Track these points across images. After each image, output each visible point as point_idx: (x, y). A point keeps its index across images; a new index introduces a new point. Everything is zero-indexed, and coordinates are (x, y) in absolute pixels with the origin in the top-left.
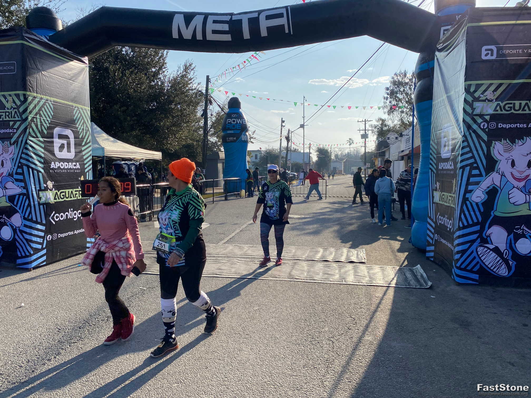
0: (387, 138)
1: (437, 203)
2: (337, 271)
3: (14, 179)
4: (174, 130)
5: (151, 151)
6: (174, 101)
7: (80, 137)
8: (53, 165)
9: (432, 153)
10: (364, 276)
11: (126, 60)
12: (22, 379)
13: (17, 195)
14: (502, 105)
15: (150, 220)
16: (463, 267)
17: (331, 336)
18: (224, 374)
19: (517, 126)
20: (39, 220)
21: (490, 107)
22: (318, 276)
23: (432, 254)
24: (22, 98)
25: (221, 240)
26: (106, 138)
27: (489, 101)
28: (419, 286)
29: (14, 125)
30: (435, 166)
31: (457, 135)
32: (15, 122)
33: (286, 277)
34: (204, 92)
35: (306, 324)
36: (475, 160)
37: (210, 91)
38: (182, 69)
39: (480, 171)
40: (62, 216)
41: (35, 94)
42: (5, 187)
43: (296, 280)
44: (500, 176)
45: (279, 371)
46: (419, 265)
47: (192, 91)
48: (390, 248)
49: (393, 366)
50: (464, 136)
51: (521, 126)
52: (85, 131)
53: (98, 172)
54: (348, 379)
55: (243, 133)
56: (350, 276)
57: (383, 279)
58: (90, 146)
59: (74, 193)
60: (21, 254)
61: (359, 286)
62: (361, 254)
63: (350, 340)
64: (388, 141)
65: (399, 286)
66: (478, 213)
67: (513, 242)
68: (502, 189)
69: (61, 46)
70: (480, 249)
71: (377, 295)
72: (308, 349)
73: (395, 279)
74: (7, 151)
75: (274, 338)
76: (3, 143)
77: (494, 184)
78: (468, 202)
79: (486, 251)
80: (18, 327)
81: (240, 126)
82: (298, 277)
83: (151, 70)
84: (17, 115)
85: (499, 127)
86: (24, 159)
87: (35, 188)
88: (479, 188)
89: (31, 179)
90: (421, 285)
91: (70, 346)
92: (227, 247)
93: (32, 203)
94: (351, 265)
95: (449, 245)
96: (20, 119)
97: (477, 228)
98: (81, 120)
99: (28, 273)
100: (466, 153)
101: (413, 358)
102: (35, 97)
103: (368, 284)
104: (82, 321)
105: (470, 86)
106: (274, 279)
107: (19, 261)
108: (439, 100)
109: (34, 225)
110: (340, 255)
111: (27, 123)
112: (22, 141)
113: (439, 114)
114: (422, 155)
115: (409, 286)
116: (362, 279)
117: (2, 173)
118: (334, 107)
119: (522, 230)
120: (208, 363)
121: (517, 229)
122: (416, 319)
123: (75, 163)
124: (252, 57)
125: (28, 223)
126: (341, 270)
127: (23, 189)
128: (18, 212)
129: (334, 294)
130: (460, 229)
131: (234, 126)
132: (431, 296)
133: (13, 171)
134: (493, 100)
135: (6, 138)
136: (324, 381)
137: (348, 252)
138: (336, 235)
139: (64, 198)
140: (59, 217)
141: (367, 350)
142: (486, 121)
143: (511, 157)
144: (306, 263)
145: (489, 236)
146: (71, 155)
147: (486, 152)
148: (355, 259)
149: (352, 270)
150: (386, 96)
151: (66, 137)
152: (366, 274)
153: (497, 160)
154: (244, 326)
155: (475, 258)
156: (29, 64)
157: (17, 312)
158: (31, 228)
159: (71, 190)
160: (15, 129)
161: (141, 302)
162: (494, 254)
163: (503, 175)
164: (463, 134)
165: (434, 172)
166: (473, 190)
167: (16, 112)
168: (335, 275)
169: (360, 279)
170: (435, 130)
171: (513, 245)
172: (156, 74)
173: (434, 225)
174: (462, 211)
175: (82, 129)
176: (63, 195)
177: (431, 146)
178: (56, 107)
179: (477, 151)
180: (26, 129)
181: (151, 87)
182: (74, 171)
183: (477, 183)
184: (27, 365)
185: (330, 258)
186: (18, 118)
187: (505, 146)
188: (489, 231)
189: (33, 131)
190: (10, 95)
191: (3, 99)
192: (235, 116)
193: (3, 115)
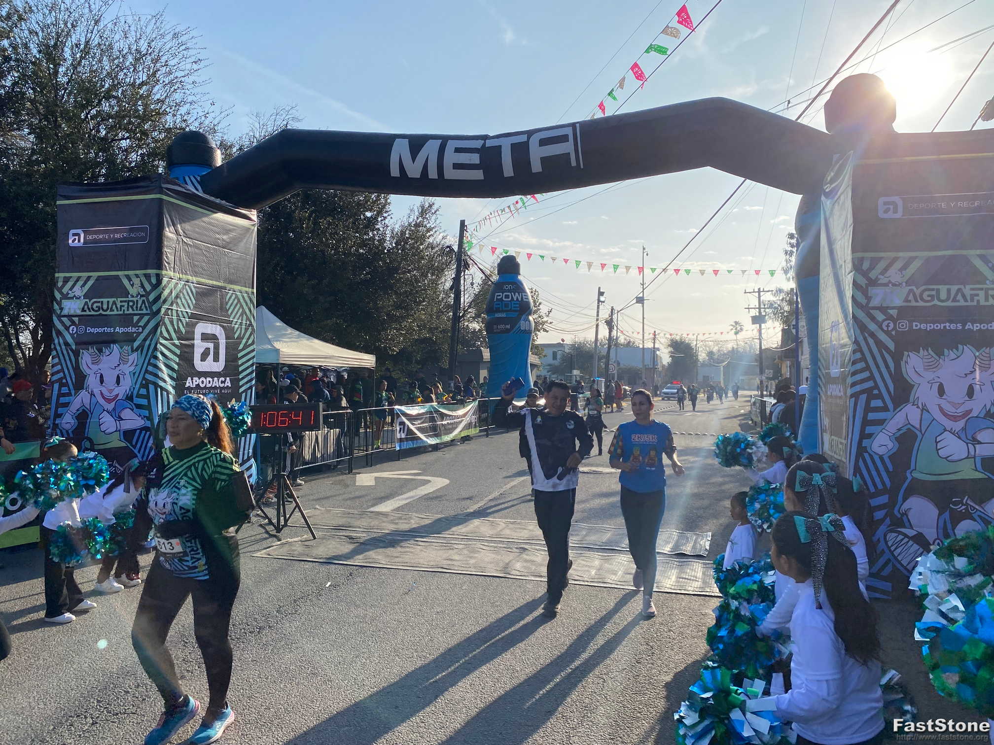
3: (135, 404)
5: (355, 353)
7: (236, 336)
8: (189, 383)
9: (821, 367)
10: (693, 580)
13: (137, 429)
14: (917, 291)
15: (350, 471)
19: (945, 327)
21: (897, 296)
24: (154, 281)
25: (463, 509)
27: (894, 285)
29: (139, 320)
30: (824, 390)
31: (846, 340)
32: (142, 316)
34: (456, 248)
36: (875, 382)
37: (465, 245)
38: (417, 213)
39: (884, 402)
41: (172, 274)
42: (120, 417)
44: (919, 411)
47: (432, 249)
50: (856, 342)
51: (953, 326)
52: (244, 327)
55: (524, 317)
56: (669, 578)
58: (253, 350)
62: (702, 541)
66: (884, 474)
67: (949, 526)
68: (923, 433)
69: (216, 197)
70: (891, 536)
74: (127, 360)
76: (121, 348)
77: (909, 424)
78: (866, 455)
79: (902, 540)
81: (518, 305)
82: (578, 577)
83: (364, 215)
84: (146, 307)
85: (914, 328)
86: (151, 373)
88: (883, 431)
89: (158, 401)
92: (471, 522)
96: (149, 312)
97: (883, 499)
98: (239, 309)
100: (862, 371)
102: (171, 278)
105: (862, 260)
110: (664, 543)
111: (158, 318)
112: (150, 345)
116: (690, 583)
117: (117, 395)
118: (687, 272)
119: (965, 505)
121: (955, 503)
123: (223, 379)
127: (145, 420)
128: (136, 456)
131: (506, 305)
133: (132, 393)
134: (901, 284)
135: (125, 341)
142: (890, 318)
143: (939, 380)
145: (905, 514)
146: (220, 366)
147: (893, 370)
148: (688, 549)
149: (677, 568)
151: (213, 338)
152: (699, 575)
153: (913, 383)
155: (883, 552)
160: (140, 326)
162: (916, 547)
163: (924, 409)
164: (854, 339)
166: (874, 434)
167: (143, 302)
169: (685, 584)
171: (950, 531)
172: (371, 223)
174: (857, 470)
175: (238, 323)
178: (200, 291)
179: (878, 367)
180: (156, 327)
181: (363, 244)
182: (221, 391)
183: (881, 422)
186: (147, 310)
187: (926, 361)
188: (906, 506)
189: (168, 331)
190: (137, 276)
191: (126, 282)
192: (509, 287)
193: (123, 306)
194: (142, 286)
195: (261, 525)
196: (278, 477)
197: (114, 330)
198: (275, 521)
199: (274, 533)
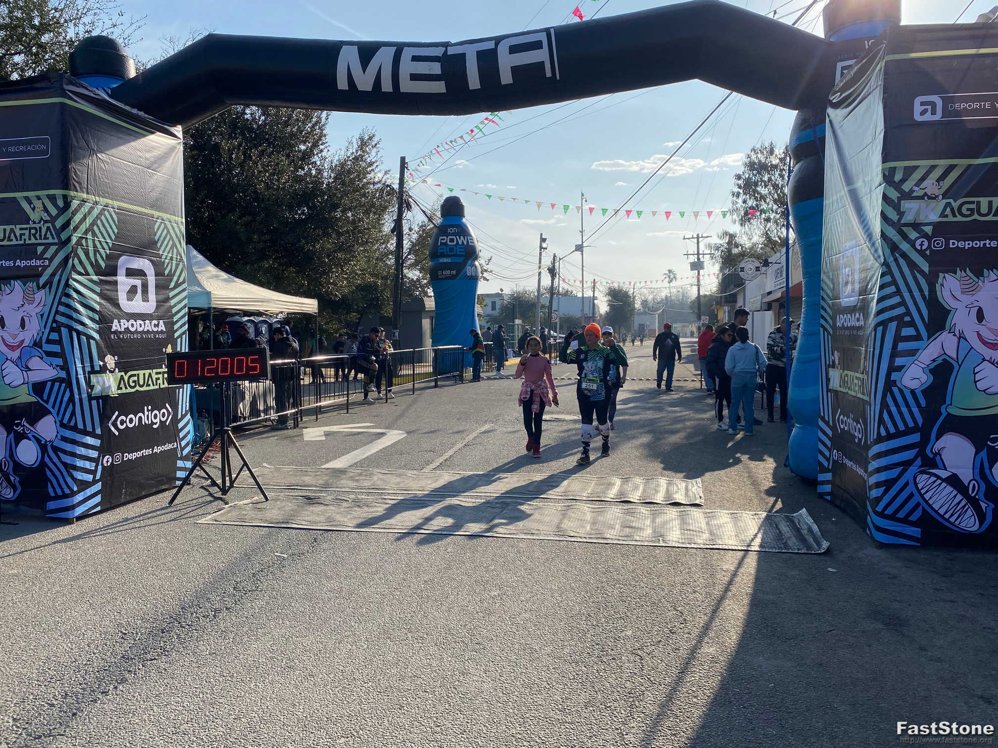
0: (739, 269)
1: (836, 392)
2: (648, 522)
3: (45, 352)
4: (341, 259)
5: (298, 298)
6: (341, 204)
7: (166, 272)
8: (115, 326)
9: (825, 297)
10: (699, 532)
11: (251, 130)
12: (54, 729)
13: (49, 381)
14: (955, 205)
15: (296, 426)
16: (889, 512)
17: (637, 645)
18: (435, 719)
19: (985, 244)
20: (89, 429)
21: (932, 210)
22: (612, 532)
23: (828, 488)
24: (60, 203)
25: (428, 463)
26: (214, 273)
27: (930, 198)
28: (805, 548)
29: (44, 251)
30: (830, 321)
31: (870, 263)
32: (47, 246)
33: (551, 533)
34: (396, 186)
35: (590, 624)
36: (907, 308)
37: (407, 186)
38: (356, 146)
39: (917, 330)
40: (131, 421)
41: (84, 195)
42: (27, 367)
43: (570, 539)
44: (956, 339)
45: (540, 714)
46: (804, 509)
47: (374, 185)
48: (749, 477)
49: (758, 704)
50: (885, 264)
51: (993, 244)
52: (174, 262)
53: (198, 338)
54: (670, 730)
55: (469, 262)
56: (673, 531)
57: (736, 535)
58: (184, 290)
59: (154, 376)
60: (55, 492)
61: (690, 550)
62: (693, 488)
63: (674, 654)
64: (741, 274)
65: (767, 550)
66: (915, 410)
67: (986, 465)
68: (960, 363)
69: (133, 107)
70: (922, 478)
71: (724, 568)
72: (595, 671)
73: (760, 536)
74: (33, 299)
75: (528, 651)
76: (25, 285)
77: (945, 354)
78: (895, 389)
79: (934, 482)
80: (47, 630)
81: (463, 250)
82: (574, 533)
83: (298, 147)
84: (52, 234)
85: (951, 246)
86: (63, 314)
87: (83, 368)
88: (915, 362)
89: (75, 351)
90: (809, 547)
91: (143, 666)
92: (440, 476)
93: (77, 396)
94: (674, 510)
95: (860, 471)
96: (56, 241)
97: (915, 438)
98: (169, 240)
99: (67, 528)
100: (892, 296)
101: (795, 689)
102: (84, 201)
103: (708, 547)
104: (167, 618)
105: (893, 170)
106: (529, 537)
107: (51, 505)
108: (835, 198)
109: (79, 437)
110: (654, 491)
111: (68, 248)
112: (59, 281)
113: (835, 223)
114: (807, 302)
115: (786, 549)
116: (697, 536)
117: (23, 341)
118: (639, 213)
120: (404, 699)
121: (993, 440)
122: (799, 612)
123: (155, 322)
124: (486, 122)
125: (68, 434)
126: (656, 518)
127: (59, 370)
128: (50, 413)
129: (642, 565)
130: (880, 440)
131: (451, 250)
132: (829, 569)
133: (41, 338)
134: (937, 196)
135: (31, 277)
136: (624, 733)
137: (670, 484)
138: (646, 452)
139: (135, 386)
140: (126, 422)
141: (708, 673)
142: (925, 235)
143: (976, 304)
144: (588, 505)
145: (938, 453)
146: (150, 307)
147: (927, 293)
148: (680, 497)
149: (678, 519)
150: (736, 190)
151: (140, 273)
152: (704, 526)
153: (951, 309)
154: (472, 627)
155: (911, 495)
156: (74, 139)
157: (45, 602)
158: (74, 442)
159: (149, 371)
160: (46, 259)
161: (277, 582)
162: (949, 489)
163: (961, 337)
164: (883, 261)
165: (829, 333)
166: (904, 366)
167: (48, 228)
168: (643, 529)
169: (692, 537)
170: (828, 254)
171: (987, 471)
172: (306, 156)
173: (830, 433)
174: (884, 405)
175: (168, 258)
176: (134, 382)
177: (823, 285)
178: (122, 217)
179: (910, 291)
180: (66, 260)
181: (299, 180)
182: (155, 336)
183: (913, 353)
184: (64, 702)
185: (635, 497)
186: (53, 238)
187: (964, 283)
188: (939, 445)
189: (81, 262)
190: (39, 198)
191: (25, 205)
192: (453, 231)
193: (24, 234)
194: (46, 210)
195: (202, 487)
196: (220, 434)
197: (15, 263)
198: (219, 482)
199: (219, 495)
